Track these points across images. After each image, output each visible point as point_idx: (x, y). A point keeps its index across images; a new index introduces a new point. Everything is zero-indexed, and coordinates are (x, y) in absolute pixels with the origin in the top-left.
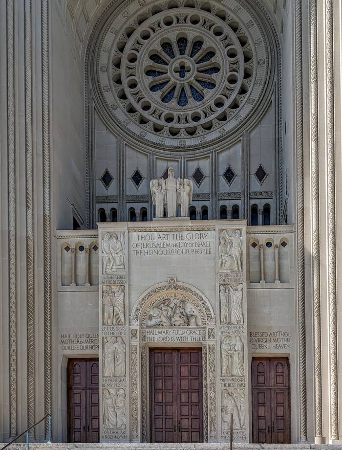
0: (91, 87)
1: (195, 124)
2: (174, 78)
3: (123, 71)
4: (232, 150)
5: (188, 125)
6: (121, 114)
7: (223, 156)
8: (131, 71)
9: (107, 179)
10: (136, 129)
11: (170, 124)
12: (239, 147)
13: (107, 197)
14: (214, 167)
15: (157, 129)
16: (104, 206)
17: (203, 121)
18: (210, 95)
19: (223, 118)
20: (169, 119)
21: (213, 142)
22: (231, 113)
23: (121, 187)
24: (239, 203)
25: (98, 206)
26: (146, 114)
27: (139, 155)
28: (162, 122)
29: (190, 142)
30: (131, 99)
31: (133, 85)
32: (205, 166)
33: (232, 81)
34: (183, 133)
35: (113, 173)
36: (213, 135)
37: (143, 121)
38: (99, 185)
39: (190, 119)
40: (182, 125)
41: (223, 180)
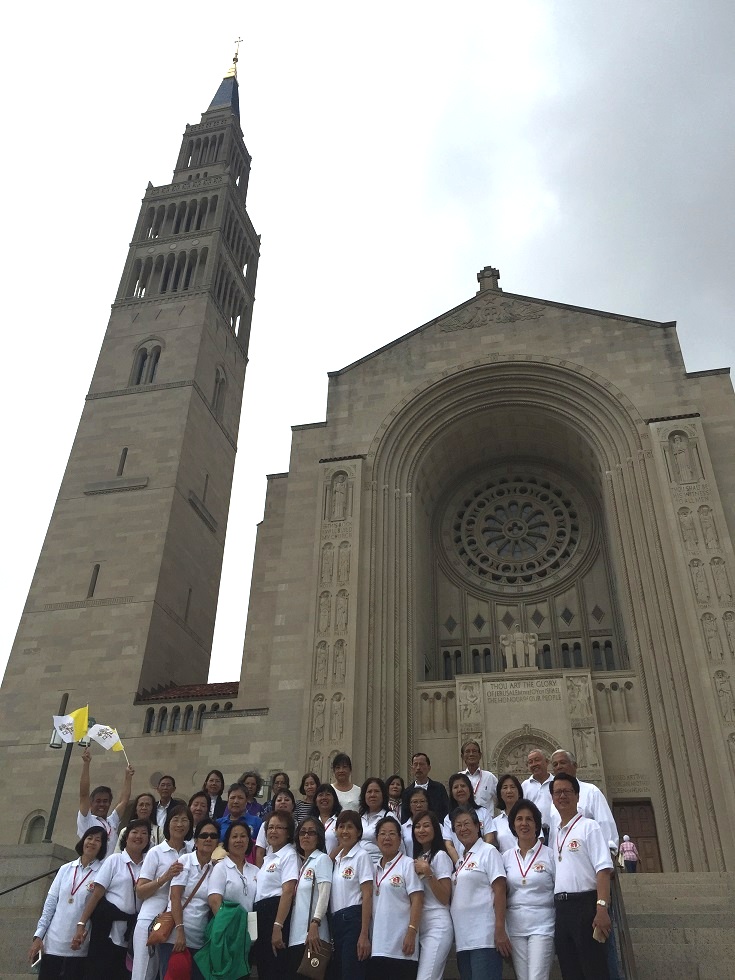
0: (435, 549)
1: (530, 572)
2: (508, 535)
3: (463, 534)
4: (567, 593)
5: (524, 574)
6: (462, 569)
7: (559, 600)
8: (470, 533)
9: (451, 625)
10: (476, 580)
11: (507, 574)
12: (574, 590)
13: (451, 641)
14: (552, 608)
15: (496, 578)
16: (449, 648)
17: (538, 569)
18: (543, 547)
19: (556, 566)
20: (506, 568)
21: (551, 588)
22: (563, 562)
23: (465, 631)
24: (580, 641)
25: (443, 649)
26: (484, 566)
27: (480, 602)
28: (499, 573)
30: (472, 556)
31: (472, 543)
32: (543, 608)
33: (561, 534)
34: (520, 581)
35: (457, 618)
36: (548, 582)
37: (482, 572)
38: (444, 630)
39: (525, 568)
40: (519, 574)
41: (561, 620)
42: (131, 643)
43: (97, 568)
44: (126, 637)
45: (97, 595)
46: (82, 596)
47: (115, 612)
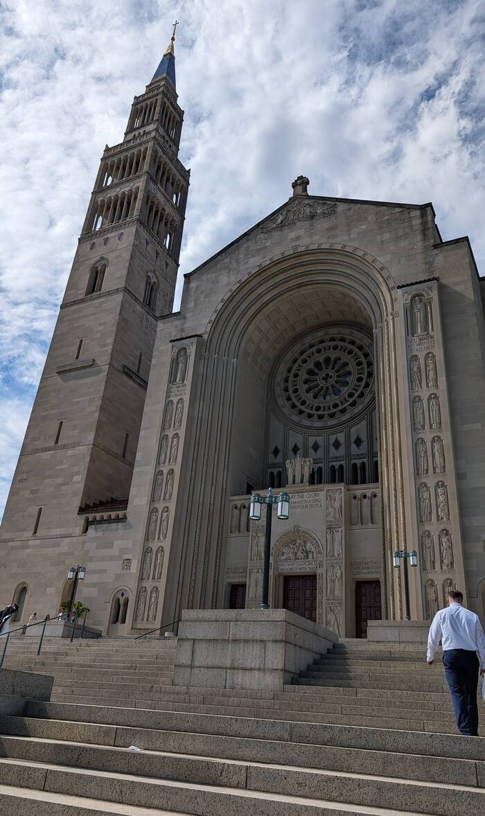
0: (270, 396)
1: (335, 410)
2: (322, 383)
3: (290, 384)
4: (359, 425)
5: (330, 412)
6: (287, 410)
7: (353, 430)
8: (295, 383)
9: (276, 452)
10: (295, 418)
11: (318, 413)
12: (364, 422)
13: (275, 464)
14: (348, 438)
15: (310, 417)
16: (273, 470)
17: (340, 408)
18: (345, 391)
19: (353, 404)
20: (318, 409)
21: (347, 421)
22: (359, 401)
25: (270, 469)
26: (303, 408)
27: (298, 435)
28: (313, 412)
29: (332, 422)
30: (294, 400)
31: (296, 391)
32: (341, 437)
33: (360, 380)
34: (326, 417)
35: (280, 448)
36: (347, 416)
37: (301, 412)
38: (271, 456)
39: (331, 407)
40: (326, 412)
41: (354, 446)
42: (78, 473)
43: (61, 423)
44: (75, 469)
45: (60, 442)
46: (52, 443)
47: (70, 452)
